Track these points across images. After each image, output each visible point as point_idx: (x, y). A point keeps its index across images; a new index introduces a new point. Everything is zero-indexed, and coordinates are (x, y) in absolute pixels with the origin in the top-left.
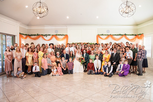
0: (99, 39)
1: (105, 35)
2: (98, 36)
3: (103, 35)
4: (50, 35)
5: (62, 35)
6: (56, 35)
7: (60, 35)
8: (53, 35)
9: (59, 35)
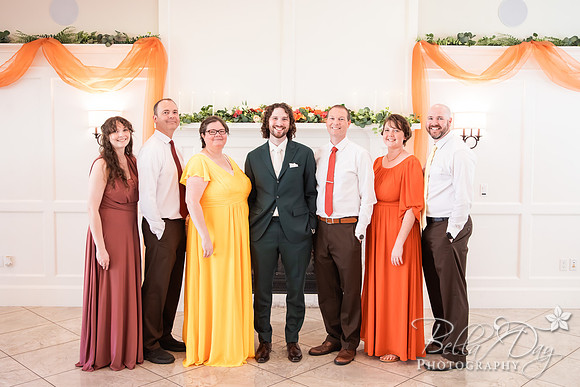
0: (434, 77)
1: (484, 42)
4: (3, 38)
5: (109, 41)
8: (30, 40)
9: (83, 39)
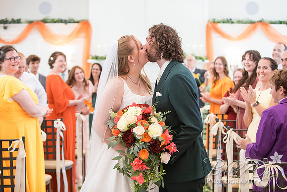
0: (215, 37)
2: (213, 26)
3: (230, 21)
4: (18, 21)
5: (66, 22)
6: (45, 21)
7: (61, 21)
8: (31, 22)
9: (54, 21)
